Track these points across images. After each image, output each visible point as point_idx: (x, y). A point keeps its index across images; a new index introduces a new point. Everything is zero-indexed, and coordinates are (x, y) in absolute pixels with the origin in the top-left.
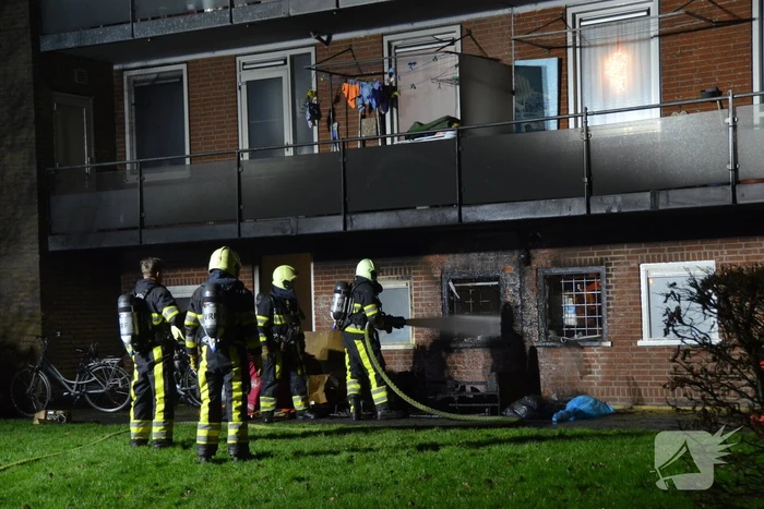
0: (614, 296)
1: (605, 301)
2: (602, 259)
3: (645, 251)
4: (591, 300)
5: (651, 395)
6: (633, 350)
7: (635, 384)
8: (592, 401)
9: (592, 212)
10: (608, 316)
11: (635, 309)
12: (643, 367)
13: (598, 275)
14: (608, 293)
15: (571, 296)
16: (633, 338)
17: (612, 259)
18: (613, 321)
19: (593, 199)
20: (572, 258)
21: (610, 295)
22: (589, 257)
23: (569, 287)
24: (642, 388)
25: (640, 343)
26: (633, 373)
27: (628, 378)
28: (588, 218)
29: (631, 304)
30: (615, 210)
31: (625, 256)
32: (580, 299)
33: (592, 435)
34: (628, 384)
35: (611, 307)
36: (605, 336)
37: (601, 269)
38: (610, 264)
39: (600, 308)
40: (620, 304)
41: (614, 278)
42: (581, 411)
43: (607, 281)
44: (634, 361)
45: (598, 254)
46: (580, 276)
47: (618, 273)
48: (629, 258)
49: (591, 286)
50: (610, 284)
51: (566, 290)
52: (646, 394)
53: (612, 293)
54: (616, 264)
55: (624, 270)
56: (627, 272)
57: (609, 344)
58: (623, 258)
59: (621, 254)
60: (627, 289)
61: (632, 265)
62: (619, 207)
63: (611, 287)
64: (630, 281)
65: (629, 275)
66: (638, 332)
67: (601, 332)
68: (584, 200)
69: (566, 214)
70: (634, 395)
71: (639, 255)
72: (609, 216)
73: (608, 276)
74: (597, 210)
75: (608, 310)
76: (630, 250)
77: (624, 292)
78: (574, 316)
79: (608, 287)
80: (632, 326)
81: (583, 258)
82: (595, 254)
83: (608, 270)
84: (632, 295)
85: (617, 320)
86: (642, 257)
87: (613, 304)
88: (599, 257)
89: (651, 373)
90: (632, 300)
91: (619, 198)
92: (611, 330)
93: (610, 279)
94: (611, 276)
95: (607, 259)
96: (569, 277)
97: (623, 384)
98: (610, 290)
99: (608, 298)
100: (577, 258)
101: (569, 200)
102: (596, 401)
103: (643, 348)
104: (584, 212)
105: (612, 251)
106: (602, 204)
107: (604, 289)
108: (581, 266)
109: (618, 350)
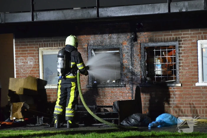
0: (183, 58)
1: (178, 61)
2: (176, 38)
3: (201, 33)
4: (171, 61)
5: (203, 113)
6: (193, 88)
7: (194, 107)
8: (170, 116)
9: (172, 11)
10: (180, 69)
11: (194, 66)
12: (198, 98)
13: (174, 47)
14: (179, 56)
15: (159, 58)
16: (193, 82)
17: (182, 38)
18: (182, 72)
19: (172, 4)
20: (160, 37)
21: (181, 58)
22: (169, 37)
23: (158, 53)
24: (198, 109)
25: (197, 84)
26: (193, 101)
27: (190, 104)
28: (169, 15)
29: (192, 62)
30: (184, 10)
31: (190, 36)
32: (164, 60)
33: (170, 135)
34: (190, 107)
35: (181, 64)
36: (178, 80)
37: (176, 43)
38: (181, 41)
39: (175, 65)
40: (186, 63)
41: (183, 48)
42: (164, 122)
43: (179, 50)
44: (194, 94)
45: (174, 35)
46: (164, 47)
47: (186, 45)
48: (191, 37)
49: (171, 52)
50: (181, 52)
51: (156, 55)
52: (200, 113)
53: (182, 57)
54: (184, 41)
55: (189, 44)
56: (190, 45)
57: (180, 85)
58: (188, 37)
59: (187, 35)
60: (190, 54)
61: (194, 41)
62: (187, 8)
63: (181, 53)
64: (192, 50)
65: (191, 47)
66: (196, 78)
67: (176, 78)
68: (167, 4)
69: (157, 13)
70: (194, 113)
71: (197, 35)
72: (180, 14)
73: (179, 47)
74: (174, 10)
75: (180, 66)
76: (192, 32)
77: (189, 56)
78: (160, 69)
79: (179, 53)
80: (193, 75)
81: (166, 37)
82: (173, 35)
83: (179, 44)
84: (193, 58)
85: (184, 71)
86: (199, 37)
87: (182, 63)
88: (175, 37)
89: (203, 101)
90: (193, 61)
91: (186, 3)
92: (181, 77)
93: (181, 49)
94: (181, 47)
95: (179, 38)
96: (158, 48)
97: (187, 107)
98: (181, 55)
99: (180, 60)
100: (163, 37)
101: (159, 5)
102: (172, 116)
103: (199, 87)
104: (167, 11)
105: (182, 33)
106: (177, 7)
107: (178, 55)
108: (165, 42)
109: (185, 88)
